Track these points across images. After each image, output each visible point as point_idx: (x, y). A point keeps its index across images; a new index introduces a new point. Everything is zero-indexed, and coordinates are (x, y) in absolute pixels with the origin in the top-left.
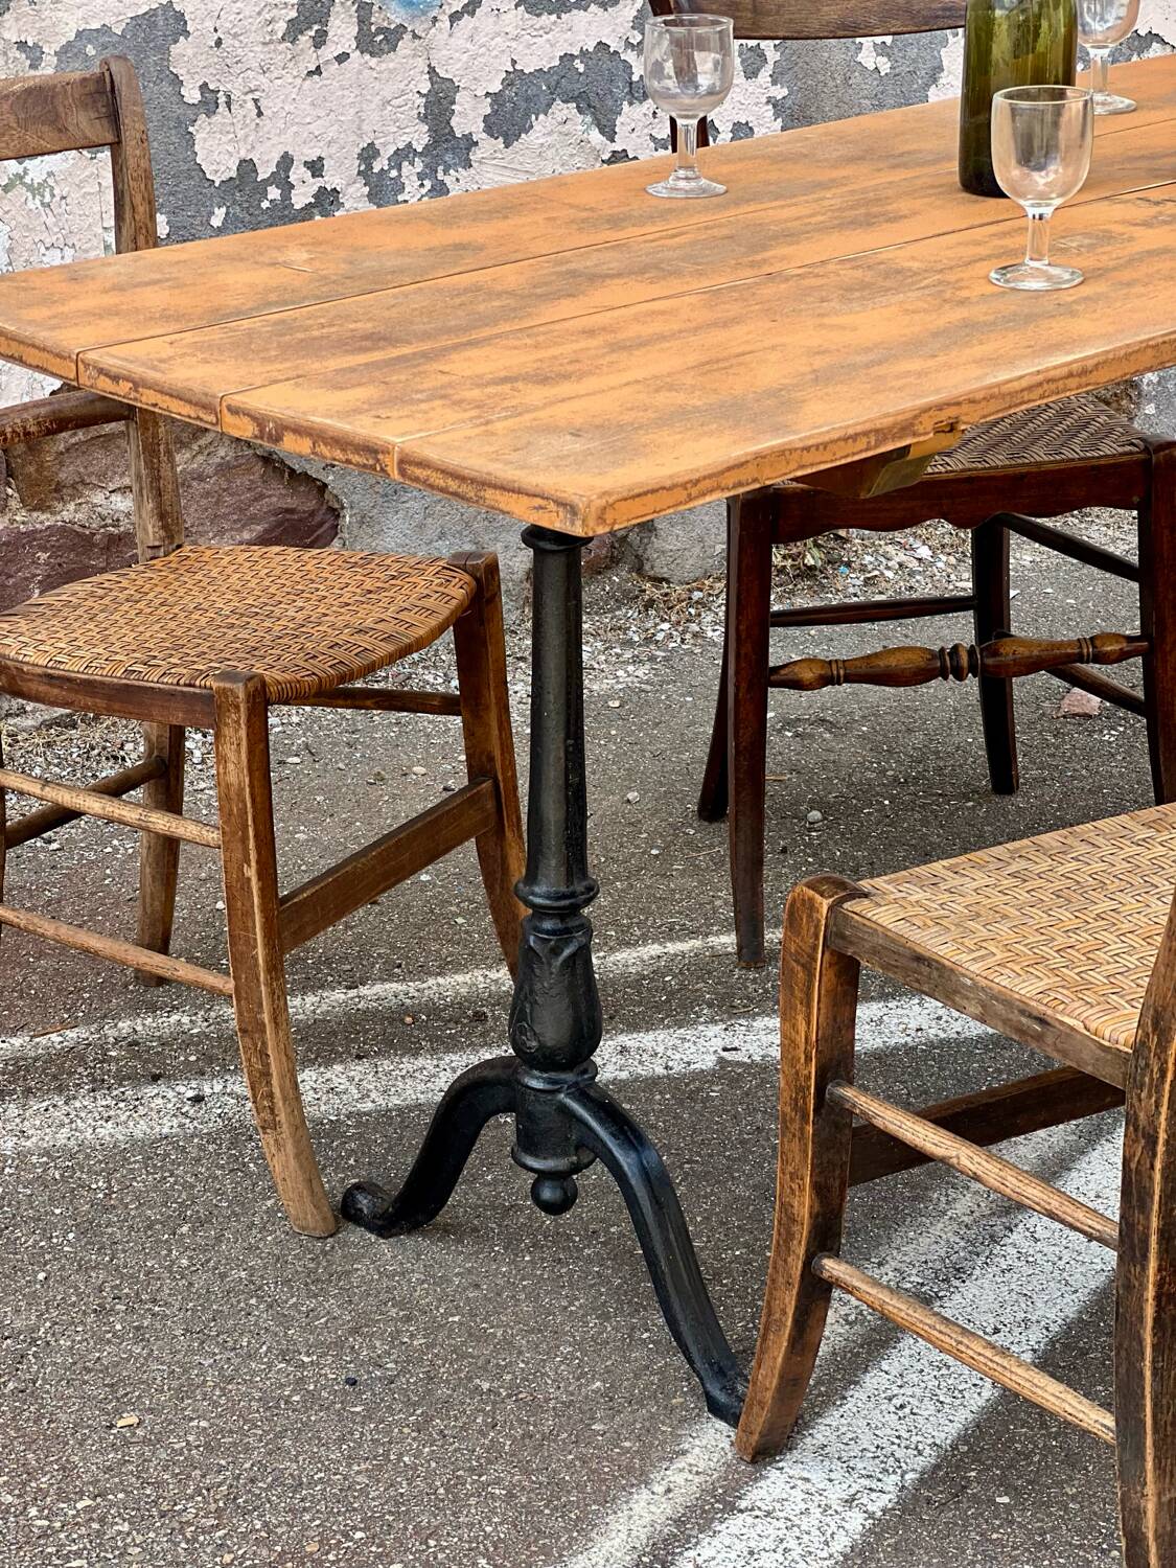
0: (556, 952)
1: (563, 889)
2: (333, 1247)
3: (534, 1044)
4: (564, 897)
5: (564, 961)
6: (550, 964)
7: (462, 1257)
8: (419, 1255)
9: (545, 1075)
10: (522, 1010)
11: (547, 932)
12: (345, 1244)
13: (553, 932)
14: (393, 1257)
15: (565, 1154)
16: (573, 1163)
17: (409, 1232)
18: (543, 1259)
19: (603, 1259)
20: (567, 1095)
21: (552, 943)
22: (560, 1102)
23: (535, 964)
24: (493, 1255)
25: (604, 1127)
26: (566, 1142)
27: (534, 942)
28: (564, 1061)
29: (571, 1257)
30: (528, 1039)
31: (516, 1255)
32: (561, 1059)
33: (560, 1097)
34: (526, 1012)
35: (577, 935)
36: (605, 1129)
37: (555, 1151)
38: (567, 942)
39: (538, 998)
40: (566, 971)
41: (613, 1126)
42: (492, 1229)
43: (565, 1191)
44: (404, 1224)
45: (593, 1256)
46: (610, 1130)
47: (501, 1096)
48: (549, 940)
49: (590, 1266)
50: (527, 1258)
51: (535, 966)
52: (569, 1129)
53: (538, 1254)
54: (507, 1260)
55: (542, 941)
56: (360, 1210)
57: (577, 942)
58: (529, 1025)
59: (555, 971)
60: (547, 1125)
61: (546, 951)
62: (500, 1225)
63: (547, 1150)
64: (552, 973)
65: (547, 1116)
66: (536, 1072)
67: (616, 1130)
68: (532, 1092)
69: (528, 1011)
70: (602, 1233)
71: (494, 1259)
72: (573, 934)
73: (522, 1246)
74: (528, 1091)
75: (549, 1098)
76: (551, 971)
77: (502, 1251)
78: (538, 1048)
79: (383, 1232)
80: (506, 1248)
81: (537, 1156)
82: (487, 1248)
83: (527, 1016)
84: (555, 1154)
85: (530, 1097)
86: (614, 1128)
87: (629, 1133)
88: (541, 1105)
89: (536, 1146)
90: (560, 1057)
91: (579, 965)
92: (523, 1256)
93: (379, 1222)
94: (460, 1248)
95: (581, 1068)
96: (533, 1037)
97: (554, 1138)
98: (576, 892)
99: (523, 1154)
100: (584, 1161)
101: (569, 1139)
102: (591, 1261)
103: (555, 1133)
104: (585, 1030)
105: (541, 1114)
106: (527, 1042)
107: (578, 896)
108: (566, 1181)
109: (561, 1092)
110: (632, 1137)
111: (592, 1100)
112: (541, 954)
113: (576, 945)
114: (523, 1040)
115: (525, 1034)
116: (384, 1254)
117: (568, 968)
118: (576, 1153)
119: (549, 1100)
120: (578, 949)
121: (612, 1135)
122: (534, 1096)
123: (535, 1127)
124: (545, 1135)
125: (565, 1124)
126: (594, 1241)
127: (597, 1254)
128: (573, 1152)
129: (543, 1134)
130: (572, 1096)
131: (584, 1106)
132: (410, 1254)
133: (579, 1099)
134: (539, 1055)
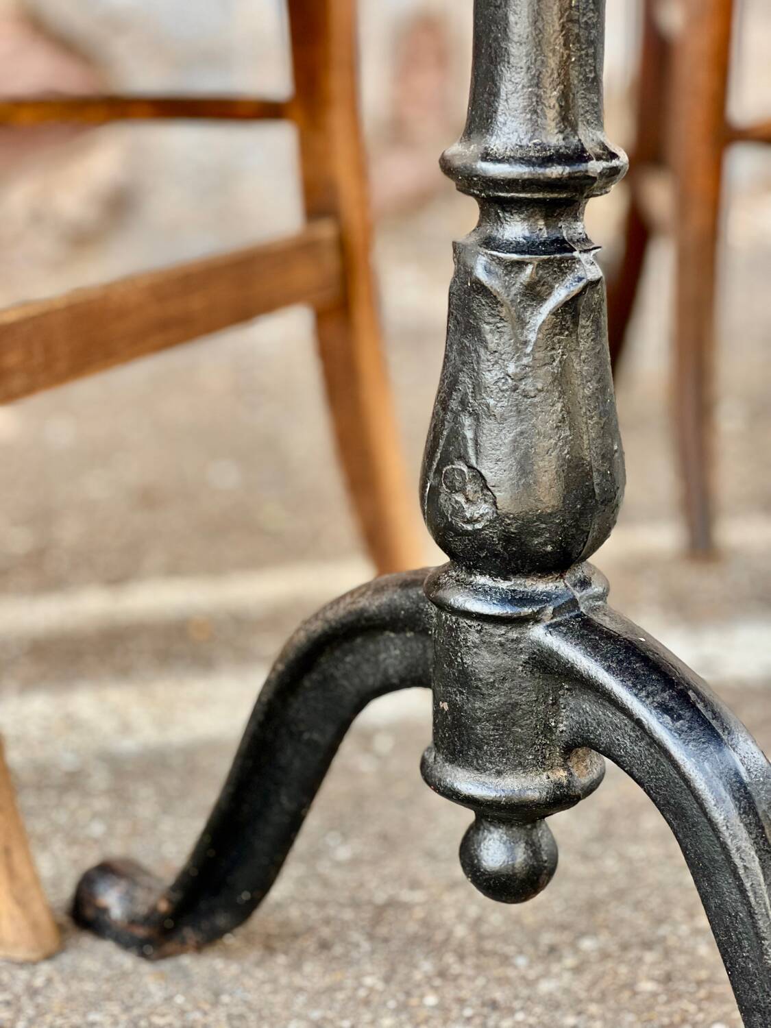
0: (535, 293)
1: (554, 139)
2: (49, 981)
3: (484, 508)
4: (559, 158)
5: (555, 313)
6: (522, 323)
7: (301, 999)
8: (217, 994)
9: (504, 585)
10: (456, 434)
11: (518, 248)
12: (75, 975)
13: (529, 247)
14: (169, 999)
15: (542, 764)
16: (559, 785)
17: (199, 948)
18: (461, 1002)
19: (579, 1001)
20: (553, 627)
21: (529, 269)
22: (538, 643)
23: (488, 323)
24: (362, 993)
25: (644, 693)
26: (545, 736)
27: (488, 271)
28: (549, 548)
29: (516, 997)
30: (468, 500)
31: (408, 994)
32: (543, 544)
33: (538, 633)
34: (464, 438)
35: (585, 257)
36: (647, 697)
37: (521, 757)
38: (561, 270)
39: (492, 402)
40: (555, 340)
41: (663, 691)
42: (357, 946)
43: (534, 852)
44: (189, 934)
45: (559, 996)
46: (658, 699)
47: (398, 652)
48: (520, 265)
49: (558, 1015)
50: (431, 1000)
51: (487, 327)
52: (555, 703)
53: (450, 992)
54: (392, 1004)
55: (506, 267)
56: (104, 910)
57: (581, 274)
58: (470, 467)
59: (532, 337)
60: (504, 699)
61: (514, 291)
62: (371, 937)
63: (503, 754)
64: (525, 343)
65: (504, 679)
66: (482, 580)
67: (672, 697)
68: (474, 624)
69: (469, 434)
70: (566, 952)
71: (367, 1002)
72: (576, 254)
73: (418, 976)
74: (464, 622)
75: (514, 635)
76: (522, 339)
77: (380, 986)
78: (490, 521)
79: (149, 950)
80: (387, 980)
81: (481, 769)
82: (349, 983)
83: (466, 447)
84: (520, 763)
85: (466, 640)
86: (666, 695)
87: (700, 706)
88: (493, 653)
89: (480, 748)
90: (541, 540)
91: (583, 327)
92: (422, 996)
93: (141, 932)
94: (298, 980)
95: (579, 574)
96: (480, 495)
97: (521, 727)
98: (584, 150)
99: (448, 767)
100: (583, 780)
101: (548, 730)
102: (557, 1006)
103: (522, 717)
104: (596, 479)
105: (493, 673)
106: (465, 506)
107: (589, 159)
108: (534, 827)
109: (537, 621)
110: (708, 715)
111: (610, 637)
112: (503, 296)
113: (580, 279)
114: (457, 502)
115: (462, 490)
116: (148, 995)
117: (561, 334)
118: (565, 760)
119: (513, 640)
120: (584, 289)
121: (664, 709)
122: (479, 632)
123: (478, 704)
124: (500, 722)
125: (548, 695)
126: (555, 968)
127: (567, 991)
128: (559, 760)
129: (496, 719)
130: (564, 629)
131: (594, 649)
132: (198, 991)
133: (582, 636)
134: (492, 534)
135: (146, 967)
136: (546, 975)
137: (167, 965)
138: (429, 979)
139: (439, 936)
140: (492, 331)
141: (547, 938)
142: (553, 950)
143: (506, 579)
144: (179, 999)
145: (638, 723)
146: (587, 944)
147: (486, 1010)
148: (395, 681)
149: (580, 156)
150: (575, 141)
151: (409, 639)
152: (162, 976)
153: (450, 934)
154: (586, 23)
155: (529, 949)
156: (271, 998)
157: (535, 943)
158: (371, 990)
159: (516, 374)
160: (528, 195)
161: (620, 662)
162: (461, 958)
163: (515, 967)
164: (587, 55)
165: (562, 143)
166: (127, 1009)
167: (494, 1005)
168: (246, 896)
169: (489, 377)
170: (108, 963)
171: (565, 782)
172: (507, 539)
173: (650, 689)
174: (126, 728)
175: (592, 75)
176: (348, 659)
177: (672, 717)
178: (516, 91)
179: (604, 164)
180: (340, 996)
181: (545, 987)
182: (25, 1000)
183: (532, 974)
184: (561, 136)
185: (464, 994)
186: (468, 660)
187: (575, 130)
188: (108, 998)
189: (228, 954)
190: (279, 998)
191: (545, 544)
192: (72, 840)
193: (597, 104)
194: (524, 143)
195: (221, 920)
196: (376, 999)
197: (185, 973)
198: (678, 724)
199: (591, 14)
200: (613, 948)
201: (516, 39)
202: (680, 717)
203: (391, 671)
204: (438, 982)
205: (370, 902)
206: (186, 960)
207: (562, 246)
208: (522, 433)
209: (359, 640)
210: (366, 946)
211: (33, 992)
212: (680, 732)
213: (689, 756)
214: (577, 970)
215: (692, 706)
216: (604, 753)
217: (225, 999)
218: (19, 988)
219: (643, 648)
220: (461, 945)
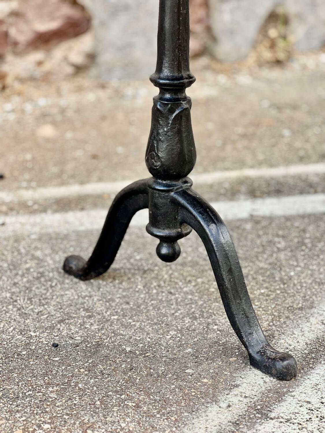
0: (171, 111)
1: (176, 74)
2: (56, 284)
3: (159, 163)
4: (176, 79)
6: (168, 119)
7: (121, 290)
8: (99, 288)
9: (164, 182)
11: (167, 100)
13: (170, 100)
14: (87, 289)
15: (175, 227)
16: (178, 232)
17: (95, 278)
18: (163, 292)
19: (193, 293)
20: (176, 193)
21: (170, 105)
22: (172, 197)
23: (160, 118)
24: (137, 289)
25: (196, 209)
26: (175, 220)
27: (160, 106)
28: (175, 173)
29: (177, 291)
30: (155, 161)
31: (149, 290)
32: (173, 172)
33: (172, 194)
34: (154, 146)
35: (183, 103)
36: (196, 210)
37: (169, 225)
38: (177, 106)
39: (161, 138)
40: (176, 123)
41: (201, 209)
42: (138, 279)
43: (173, 249)
44: (93, 274)
45: (188, 291)
46: (199, 210)
47: (142, 199)
48: (167, 104)
49: (187, 295)
50: (155, 291)
51: (160, 119)
52: (177, 212)
53: (160, 290)
54: (144, 292)
55: (164, 105)
56: (71, 268)
57: (182, 107)
58: (156, 153)
59: (170, 122)
60: (164, 211)
61: (166, 111)
62: (141, 277)
63: (164, 225)
64: (169, 123)
65: (164, 205)
66: (160, 181)
67: (202, 210)
68: (157, 192)
69: (155, 145)
70: (193, 282)
71: (138, 292)
72: (181, 102)
73: (152, 286)
74: (155, 191)
75: (167, 194)
76: (168, 122)
77: (142, 288)
78: (160, 166)
79: (82, 278)
80: (144, 287)
81: (159, 228)
82: (134, 287)
83: (155, 148)
84: (169, 227)
85: (155, 196)
86: (201, 210)
87: (210, 213)
88: (162, 199)
89: (159, 223)
90: (172, 171)
91: (183, 119)
92: (152, 290)
93: (80, 273)
94: (121, 286)
95: (184, 180)
96: (158, 160)
97: (169, 218)
98: (183, 77)
99: (152, 228)
100: (185, 232)
101: (176, 219)
102: (188, 293)
103: (169, 215)
104: (187, 156)
105: (162, 204)
106: (155, 163)
107: (184, 79)
108: (174, 243)
109: (172, 191)
110: (211, 215)
111: (190, 195)
112: (164, 112)
113: (182, 108)
114: (153, 162)
115: (154, 159)
116: (82, 288)
117: (177, 121)
118: (180, 226)
119: (166, 196)
120: (183, 110)
121: (200, 213)
122: (158, 194)
123: (158, 212)
124: (163, 216)
125: (175, 210)
126: (189, 285)
127: (191, 290)
128: (179, 226)
129: (163, 215)
130: (178, 193)
131: (185, 199)
132: (95, 288)
133: (183, 195)
134: (161, 170)
135: (82, 283)
136: (186, 287)
137: (87, 282)
138: (155, 287)
139: (160, 277)
140: (161, 120)
141: (188, 279)
142: (190, 281)
143: (165, 181)
144: (89, 289)
145: (194, 216)
146: (199, 280)
147: (168, 294)
148: (142, 207)
149: (182, 78)
150: (180, 75)
151: (145, 196)
152: (86, 284)
153: (163, 277)
154: (183, 46)
155: (183, 281)
156: (113, 290)
157: (185, 280)
158: (139, 289)
159: (166, 131)
160: (169, 88)
161: (191, 202)
162: (165, 282)
163: (179, 285)
164: (184, 54)
165: (177, 75)
166: (76, 291)
167: (171, 293)
168: (106, 263)
169: (161, 131)
170: (72, 281)
171: (180, 232)
172: (164, 171)
173: (197, 208)
174: (82, 224)
175: (186, 58)
176: (131, 201)
177: (202, 215)
178: (167, 62)
179: (188, 80)
180: (131, 290)
181: (185, 289)
182: (49, 288)
183: (182, 287)
184: (177, 73)
185: (163, 290)
186: (156, 201)
187: (181, 72)
188: (71, 288)
189: (103, 280)
190: (116, 290)
191: (174, 172)
192: (64, 252)
193: (187, 65)
194: (168, 75)
195: (101, 270)
196: (140, 291)
197: (92, 284)
198: (203, 217)
199: (185, 44)
200: (206, 282)
201: (166, 50)
202: (204, 215)
203: (141, 204)
204: (157, 288)
205: (143, 269)
206: (92, 281)
207: (178, 100)
208: (168, 145)
209: (133, 196)
210: (140, 279)
211: (51, 287)
212: (204, 219)
213: (205, 224)
214: (195, 286)
215: (207, 213)
216: (188, 224)
217: (101, 290)
218: (48, 286)
219: (197, 198)
220: (166, 279)
